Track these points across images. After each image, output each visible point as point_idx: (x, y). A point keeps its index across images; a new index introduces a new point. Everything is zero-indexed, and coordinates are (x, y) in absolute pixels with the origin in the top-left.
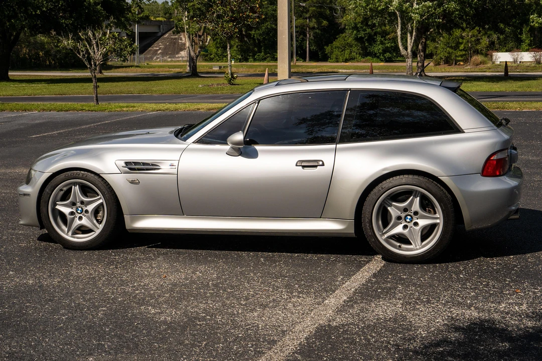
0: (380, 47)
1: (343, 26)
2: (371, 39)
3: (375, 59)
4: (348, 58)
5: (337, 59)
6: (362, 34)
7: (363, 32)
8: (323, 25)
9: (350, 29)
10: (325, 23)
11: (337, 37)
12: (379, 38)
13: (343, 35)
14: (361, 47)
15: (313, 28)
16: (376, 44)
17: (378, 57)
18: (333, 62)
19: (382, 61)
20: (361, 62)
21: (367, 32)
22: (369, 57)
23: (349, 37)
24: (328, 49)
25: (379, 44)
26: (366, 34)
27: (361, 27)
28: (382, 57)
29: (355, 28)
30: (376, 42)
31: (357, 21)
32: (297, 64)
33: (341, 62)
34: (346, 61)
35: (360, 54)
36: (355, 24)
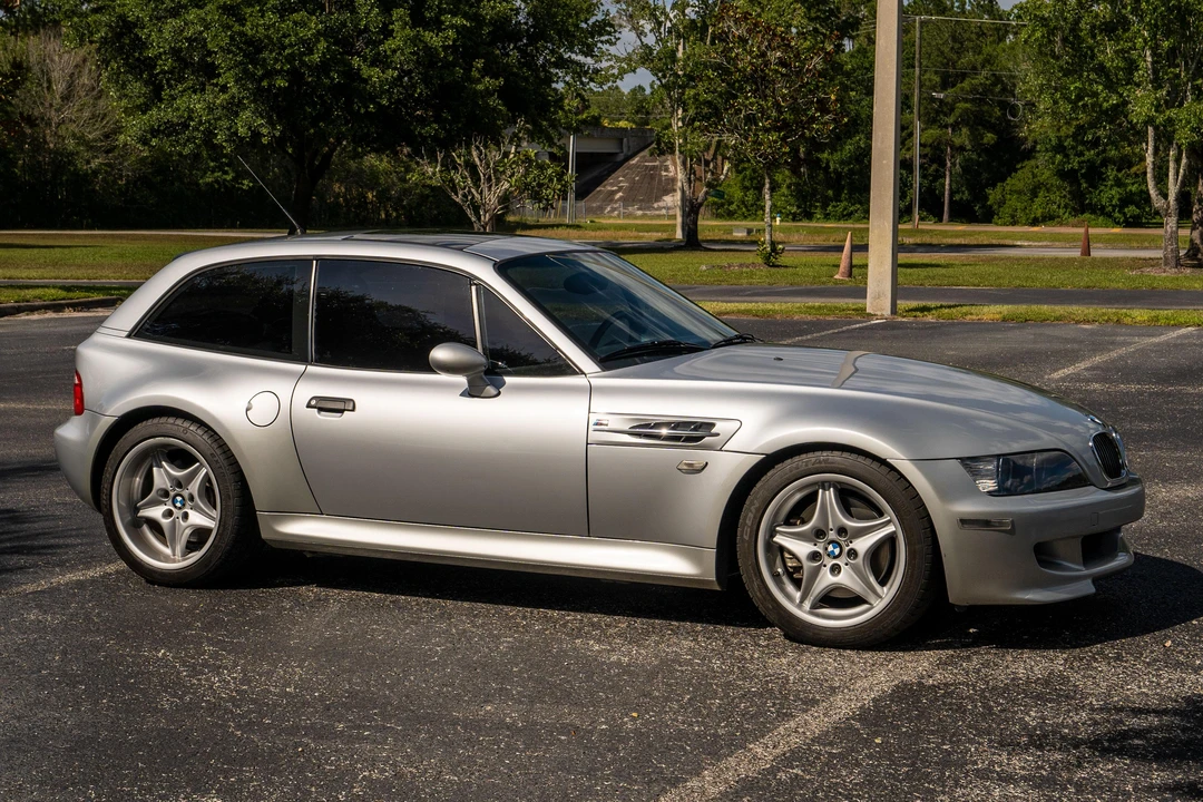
0: (1113, 192)
1: (1029, 144)
2: (1094, 174)
3: (1101, 218)
4: (1039, 215)
5: (1013, 217)
6: (1075, 163)
7: (1077, 159)
8: (985, 141)
9: (1047, 150)
10: (989, 137)
11: (1019, 166)
12: (1111, 173)
13: (1033, 162)
14: (1070, 192)
15: (962, 149)
16: (1106, 186)
17: (1109, 215)
18: (1005, 224)
19: (1118, 223)
20: (1067, 225)
21: (1085, 158)
22: (1087, 215)
23: (1042, 167)
24: (993, 195)
25: (1112, 186)
26: (1083, 162)
27: (1073, 148)
28: (1117, 215)
29: (1060, 148)
30: (1104, 180)
31: (1062, 134)
32: (920, 227)
33: (1025, 225)
34: (1035, 222)
35: (1066, 207)
36: (1059, 138)
